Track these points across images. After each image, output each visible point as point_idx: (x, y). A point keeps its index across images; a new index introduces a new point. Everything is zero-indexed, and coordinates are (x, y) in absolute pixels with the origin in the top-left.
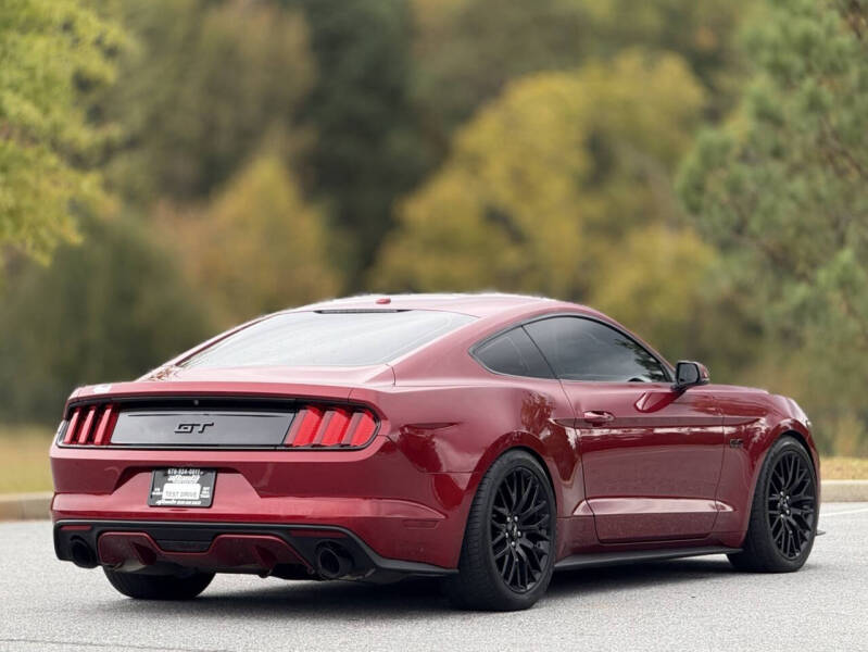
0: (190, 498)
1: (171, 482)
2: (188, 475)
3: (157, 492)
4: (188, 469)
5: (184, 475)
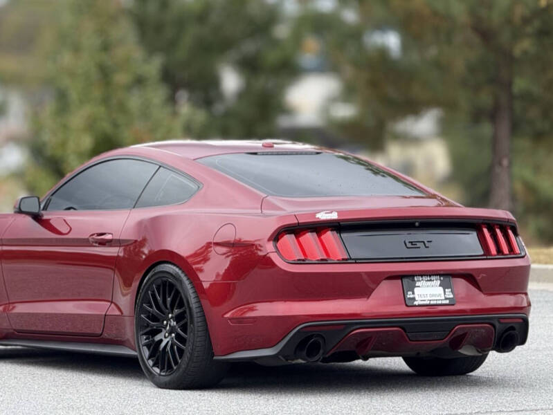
0: (437, 298)
1: (419, 287)
2: (431, 280)
3: (410, 295)
4: (430, 276)
5: (428, 280)
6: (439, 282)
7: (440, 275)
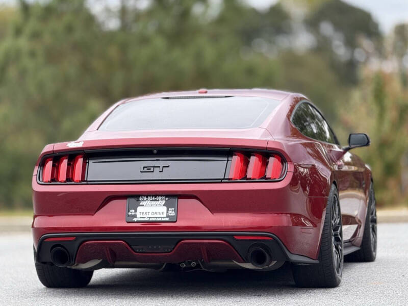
0: (159, 216)
1: (143, 205)
2: (156, 200)
3: (132, 212)
4: (156, 196)
5: (153, 200)
6: (164, 202)
7: (166, 196)
